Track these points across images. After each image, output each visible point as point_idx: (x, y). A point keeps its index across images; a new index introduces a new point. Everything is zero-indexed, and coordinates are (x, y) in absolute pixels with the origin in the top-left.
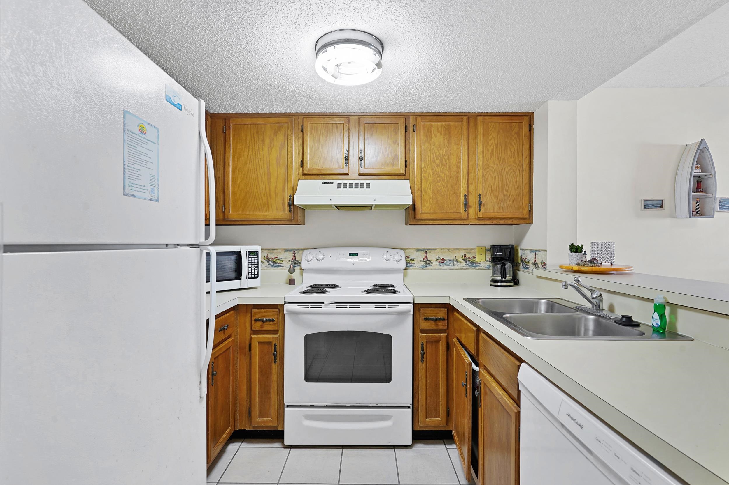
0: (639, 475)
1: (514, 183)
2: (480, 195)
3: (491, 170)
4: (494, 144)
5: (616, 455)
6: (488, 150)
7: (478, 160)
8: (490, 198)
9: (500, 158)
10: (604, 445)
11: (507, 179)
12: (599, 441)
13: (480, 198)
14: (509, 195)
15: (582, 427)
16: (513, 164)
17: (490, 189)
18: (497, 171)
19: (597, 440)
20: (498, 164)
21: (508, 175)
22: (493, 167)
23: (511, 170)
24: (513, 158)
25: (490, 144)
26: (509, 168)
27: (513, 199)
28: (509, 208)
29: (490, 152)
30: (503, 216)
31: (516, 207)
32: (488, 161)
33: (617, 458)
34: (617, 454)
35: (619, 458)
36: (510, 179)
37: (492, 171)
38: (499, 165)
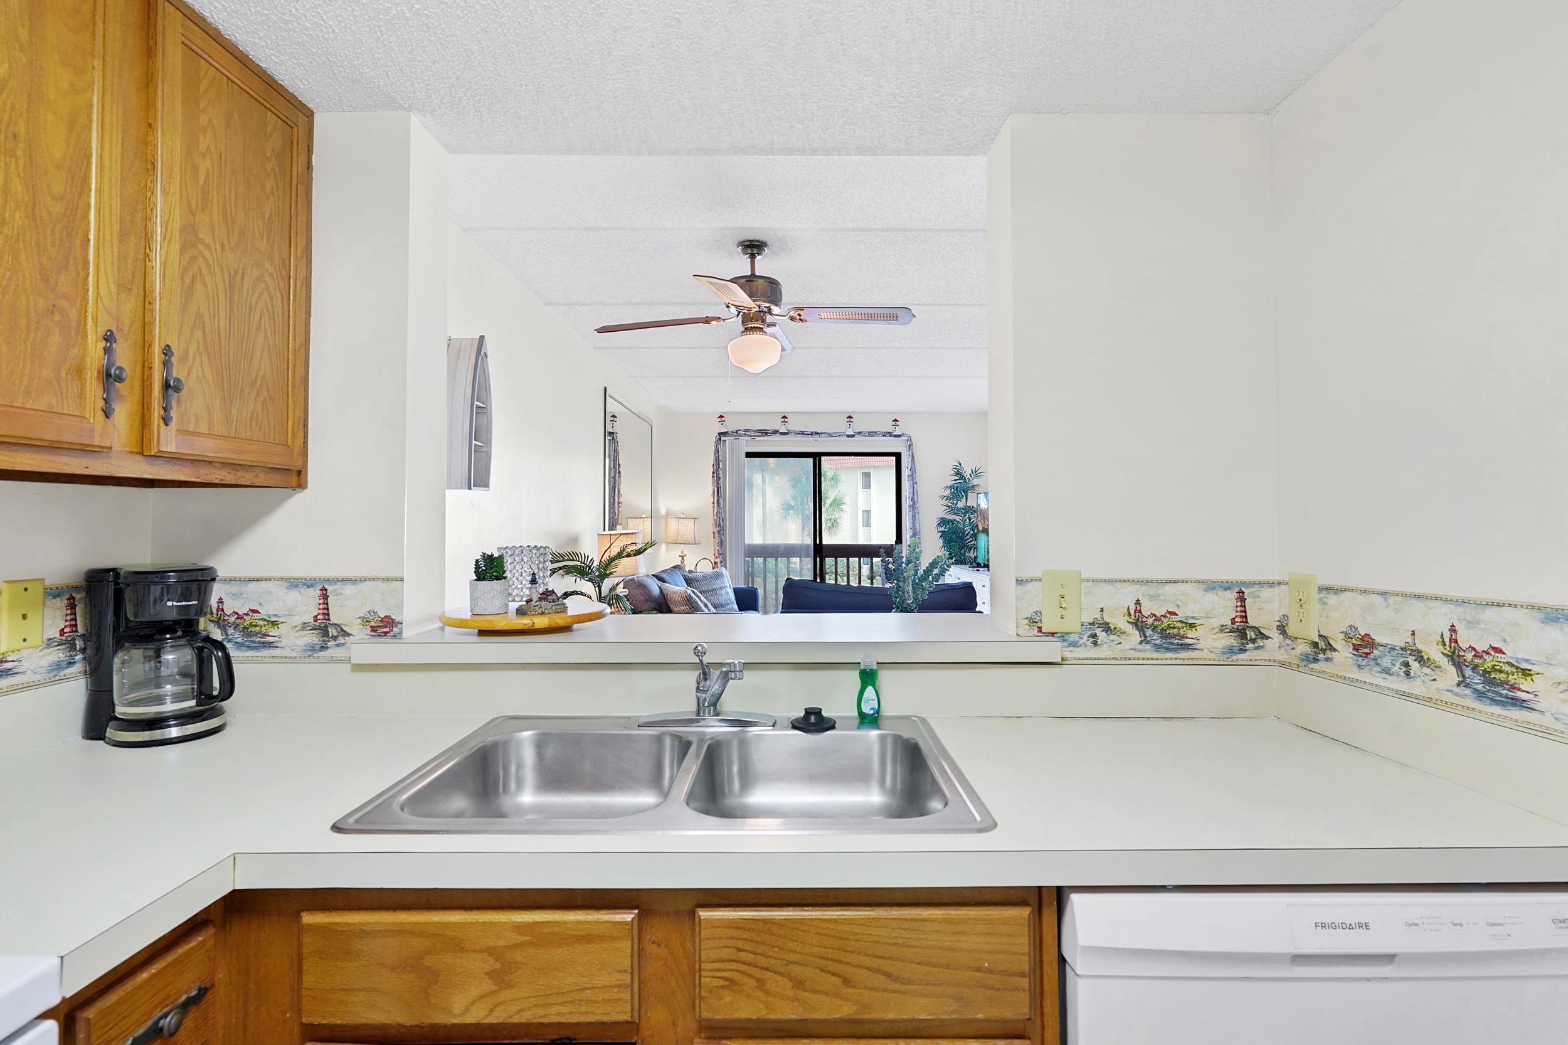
0: (1502, 925)
1: (269, 334)
2: (167, 351)
3: (202, 254)
4: (215, 156)
5: (1455, 925)
6: (195, 170)
7: (165, 193)
8: (200, 374)
9: (233, 223)
10: (1428, 924)
11: (250, 314)
12: (1415, 925)
13: (166, 364)
14: (254, 375)
15: (1367, 926)
16: (267, 265)
17: (198, 334)
18: (222, 269)
19: (1410, 925)
20: (226, 242)
21: (254, 301)
22: (208, 247)
23: (263, 285)
24: (267, 240)
25: (202, 148)
26: (256, 274)
27: (265, 393)
28: (254, 424)
29: (201, 182)
30: (241, 452)
31: (272, 423)
32: (193, 214)
33: (1459, 927)
34: (1455, 922)
35: (1461, 925)
36: (257, 316)
37: (206, 260)
38: (227, 248)
